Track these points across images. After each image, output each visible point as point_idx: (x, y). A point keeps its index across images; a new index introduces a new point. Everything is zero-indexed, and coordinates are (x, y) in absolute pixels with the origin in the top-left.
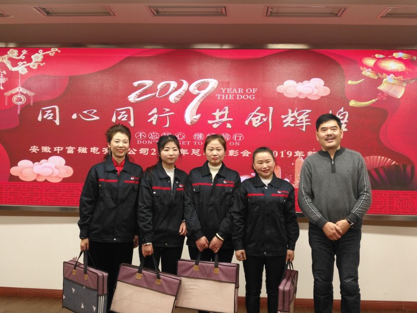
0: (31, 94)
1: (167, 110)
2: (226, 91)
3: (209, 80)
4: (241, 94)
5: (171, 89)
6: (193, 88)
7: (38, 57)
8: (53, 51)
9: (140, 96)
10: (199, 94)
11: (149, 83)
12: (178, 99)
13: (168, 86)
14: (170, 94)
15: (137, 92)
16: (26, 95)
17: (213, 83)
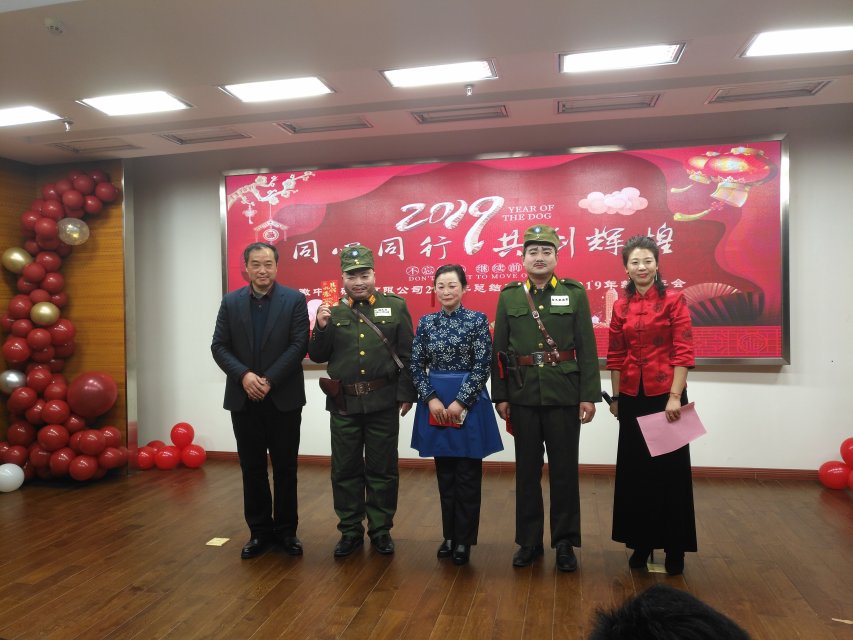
0: (284, 228)
1: (443, 238)
2: (515, 210)
3: (493, 198)
4: (533, 212)
5: (447, 212)
6: (473, 209)
7: (290, 183)
8: (307, 175)
9: (409, 224)
10: (481, 216)
11: (420, 207)
12: (455, 224)
13: (443, 208)
14: (446, 218)
15: (407, 219)
16: (279, 229)
17: (498, 202)
